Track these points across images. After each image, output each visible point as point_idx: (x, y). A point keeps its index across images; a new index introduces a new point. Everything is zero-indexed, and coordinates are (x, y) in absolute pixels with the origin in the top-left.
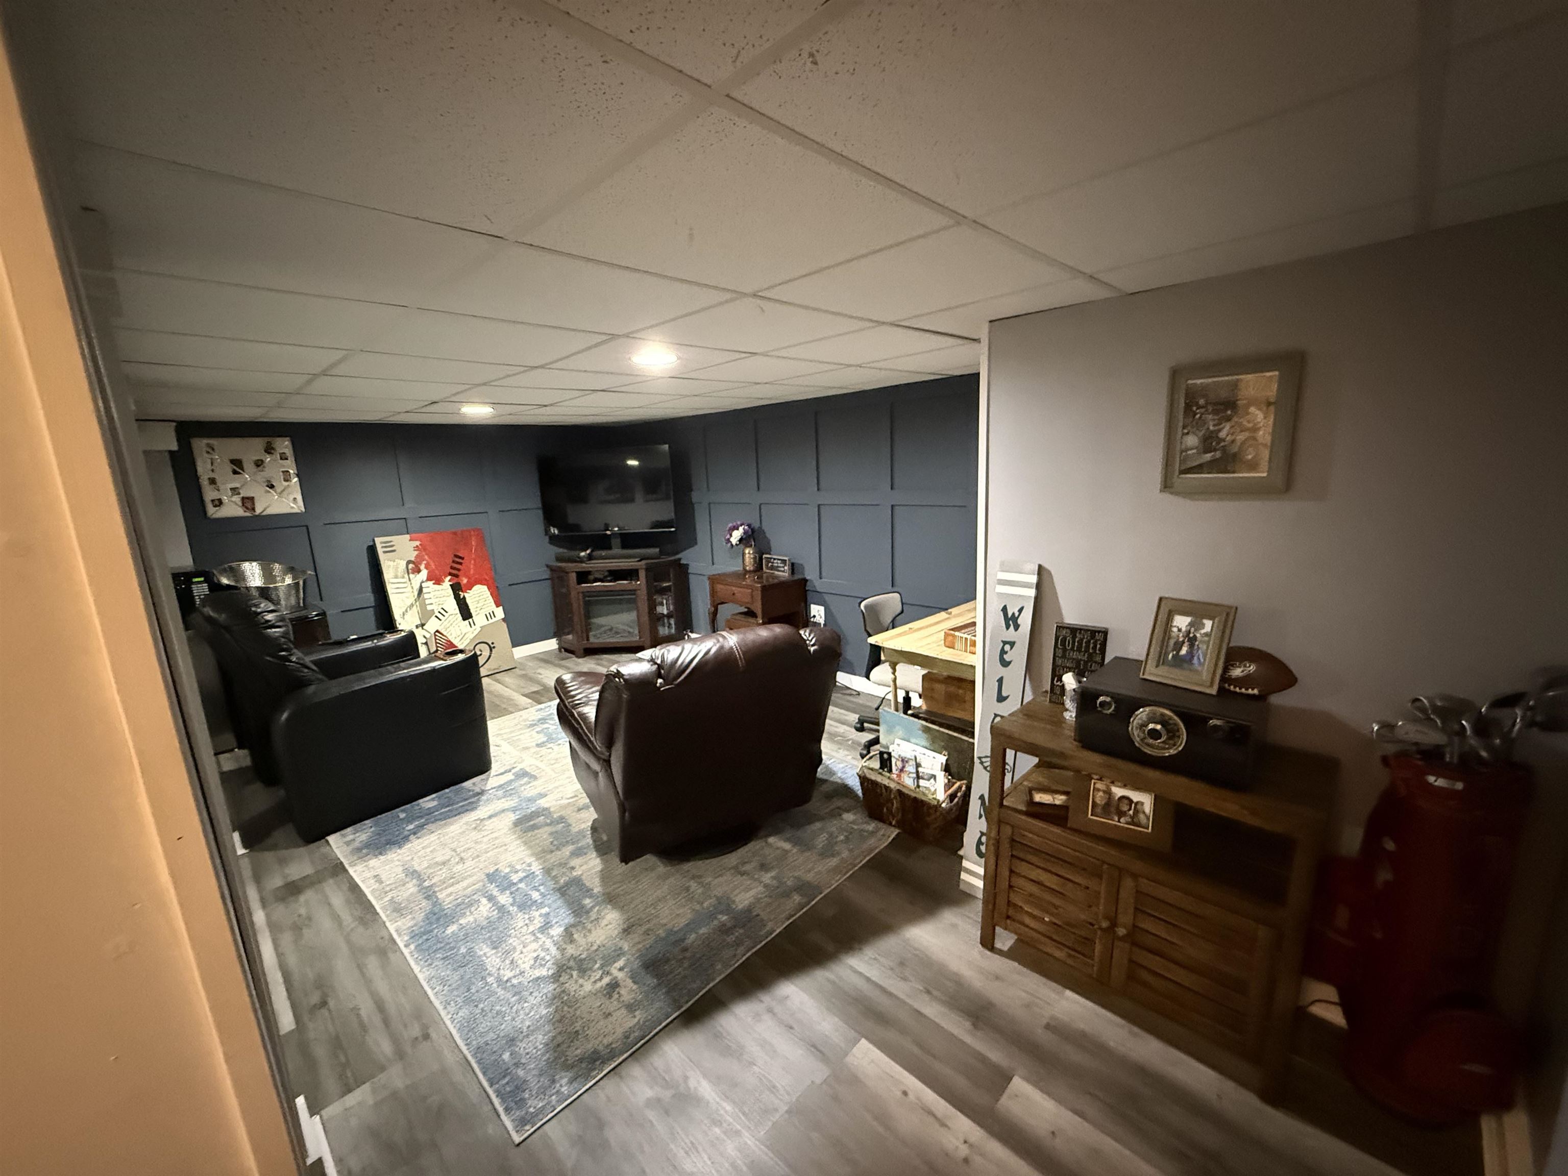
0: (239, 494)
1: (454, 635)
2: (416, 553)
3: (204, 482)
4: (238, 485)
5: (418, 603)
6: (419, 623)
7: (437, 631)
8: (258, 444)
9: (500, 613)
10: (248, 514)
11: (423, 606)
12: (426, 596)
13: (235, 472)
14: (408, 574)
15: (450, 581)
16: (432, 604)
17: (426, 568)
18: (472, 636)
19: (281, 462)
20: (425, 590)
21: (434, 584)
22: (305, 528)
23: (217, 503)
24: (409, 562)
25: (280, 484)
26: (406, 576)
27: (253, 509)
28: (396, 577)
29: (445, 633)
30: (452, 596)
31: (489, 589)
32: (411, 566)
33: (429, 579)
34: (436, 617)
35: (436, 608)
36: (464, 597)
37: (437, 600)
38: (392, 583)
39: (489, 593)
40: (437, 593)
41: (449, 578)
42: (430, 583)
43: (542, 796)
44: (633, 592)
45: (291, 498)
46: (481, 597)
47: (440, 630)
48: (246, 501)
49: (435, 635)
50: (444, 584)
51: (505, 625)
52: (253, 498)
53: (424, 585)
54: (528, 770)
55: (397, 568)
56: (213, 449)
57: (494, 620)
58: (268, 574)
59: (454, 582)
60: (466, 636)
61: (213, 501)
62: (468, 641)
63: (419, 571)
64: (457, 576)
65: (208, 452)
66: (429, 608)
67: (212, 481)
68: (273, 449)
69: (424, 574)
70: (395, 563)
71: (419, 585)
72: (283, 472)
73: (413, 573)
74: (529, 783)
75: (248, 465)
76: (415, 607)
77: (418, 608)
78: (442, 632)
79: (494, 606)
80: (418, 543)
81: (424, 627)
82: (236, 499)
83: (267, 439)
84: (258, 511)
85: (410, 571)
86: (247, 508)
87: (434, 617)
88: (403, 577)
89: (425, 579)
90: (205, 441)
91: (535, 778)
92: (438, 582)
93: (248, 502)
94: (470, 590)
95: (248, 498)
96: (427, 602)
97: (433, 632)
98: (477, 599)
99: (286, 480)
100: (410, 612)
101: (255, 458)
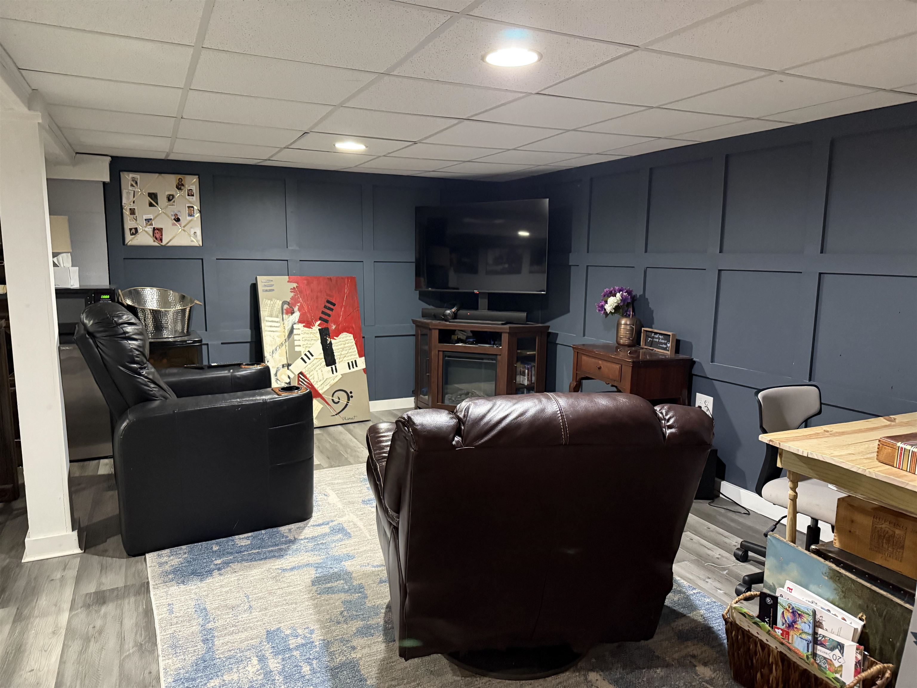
0: (151, 225)
1: (316, 379)
2: (292, 294)
3: (126, 213)
4: (152, 217)
5: (287, 343)
6: (286, 363)
7: (301, 373)
8: (172, 179)
9: (362, 363)
10: (156, 244)
11: (292, 346)
12: (296, 337)
13: (151, 205)
14: (282, 314)
15: (319, 325)
16: (300, 346)
17: (299, 310)
18: (333, 382)
19: (188, 197)
20: (295, 332)
21: (304, 326)
22: (201, 261)
23: (133, 231)
24: (284, 303)
25: (185, 218)
26: (280, 315)
27: (161, 240)
28: (271, 316)
29: (308, 376)
30: (320, 341)
31: (354, 338)
32: (286, 306)
33: (300, 321)
34: (302, 359)
35: (303, 350)
36: (331, 343)
37: (305, 343)
38: (268, 321)
39: (354, 342)
40: (306, 335)
41: (319, 322)
42: (301, 326)
43: (349, 557)
44: (494, 356)
45: (192, 232)
46: (346, 345)
47: (304, 371)
48: (156, 231)
49: (299, 377)
50: (314, 328)
51: (365, 376)
52: (162, 229)
53: (295, 326)
54: (345, 525)
55: (273, 306)
56: (136, 183)
57: (356, 369)
58: (164, 300)
59: (324, 326)
60: (328, 381)
61: (131, 229)
62: (328, 387)
63: (292, 313)
64: (326, 321)
65: (132, 185)
66: (297, 349)
67: (132, 212)
68: (183, 185)
69: (297, 315)
70: (272, 302)
71: (290, 326)
72: (189, 207)
73: (287, 314)
74: (342, 540)
75: (162, 199)
76: (284, 346)
77: (287, 348)
78: (305, 374)
79: (357, 356)
80: (295, 285)
81: (290, 368)
82: (149, 229)
83: (180, 176)
84: (164, 243)
85: (284, 311)
86: (156, 239)
87: (299, 360)
88: (277, 317)
89: (297, 320)
90: (132, 175)
91: (348, 535)
92: (309, 325)
93: (158, 233)
94: (337, 336)
95: (158, 229)
96: (296, 343)
97: (297, 373)
98: (342, 346)
99: (191, 215)
100: (279, 351)
101: (168, 193)
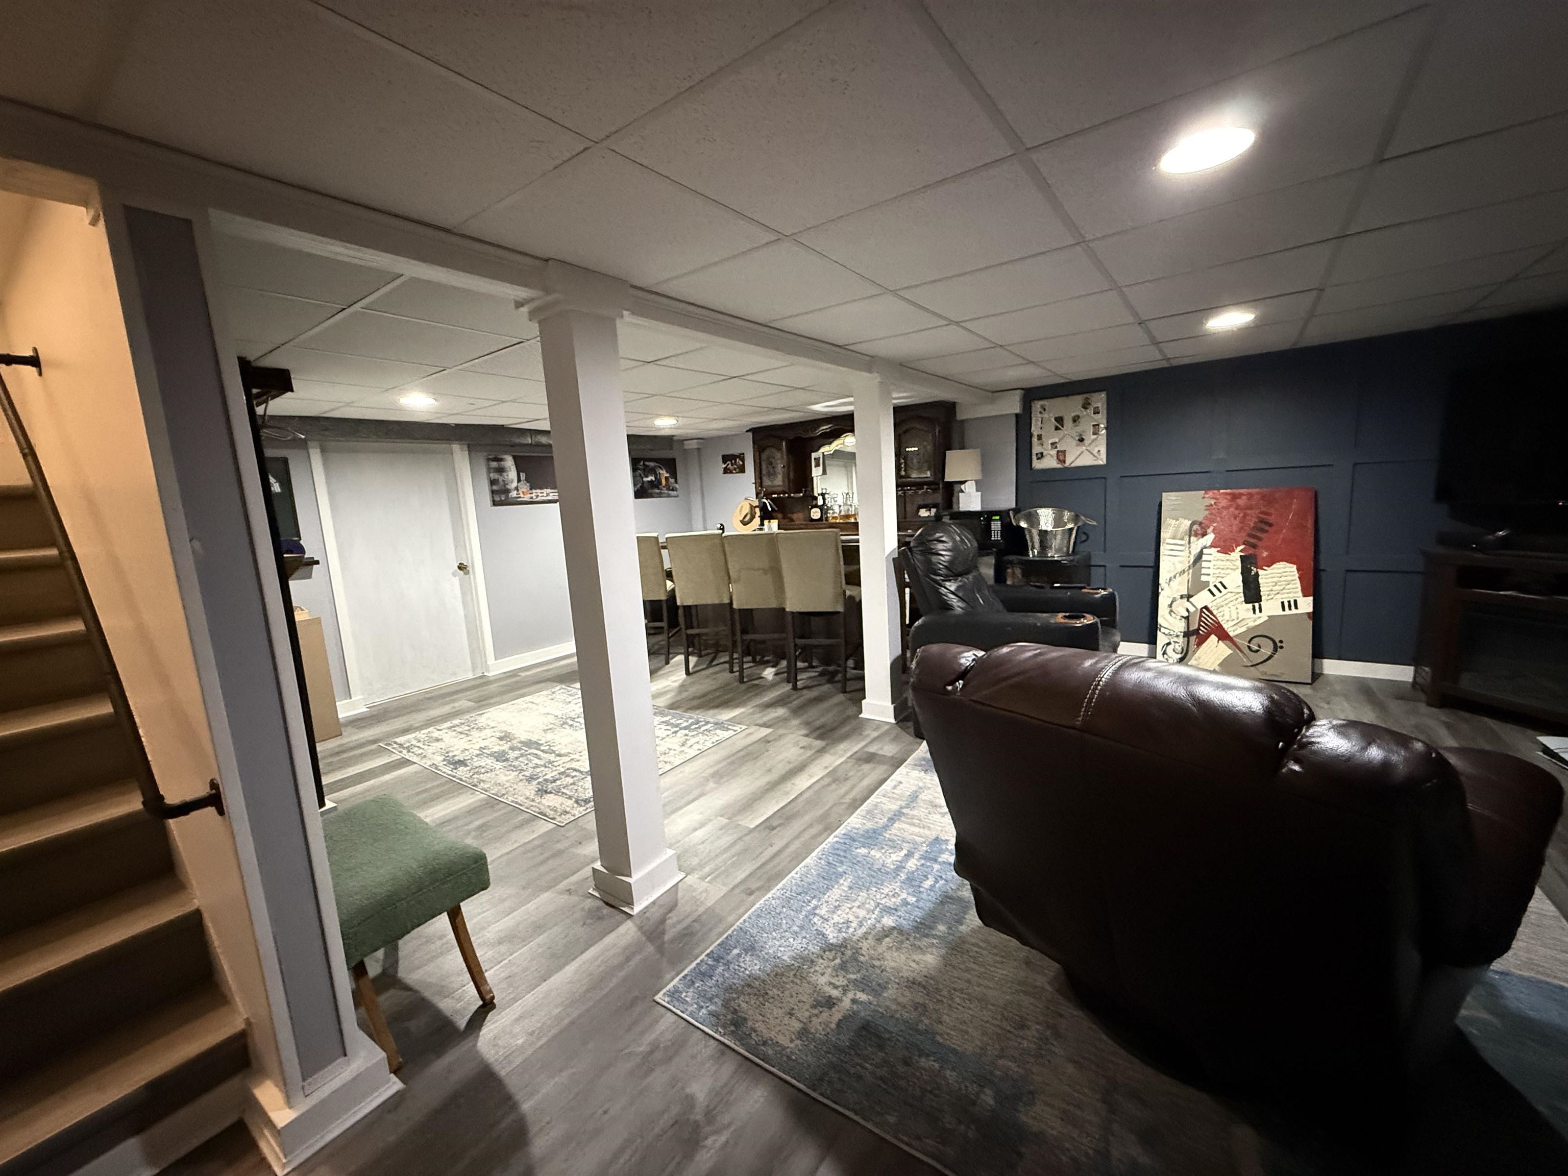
0: (1056, 447)
1: (1227, 617)
2: (1207, 512)
3: (1035, 439)
4: (1057, 440)
5: (1191, 571)
6: (1186, 593)
7: (1206, 608)
8: (1079, 399)
9: (1306, 605)
10: (1059, 466)
12: (1204, 564)
13: (1057, 429)
14: (1190, 536)
15: (1241, 551)
16: (1209, 575)
17: (1213, 531)
18: (1252, 624)
19: (1093, 415)
20: (1204, 557)
22: (1102, 479)
23: (1039, 456)
24: (1194, 523)
25: (1089, 437)
26: (1187, 538)
27: (1064, 462)
30: (1240, 570)
31: (1298, 570)
32: (1196, 527)
33: (1213, 546)
34: (1210, 590)
35: (1212, 581)
36: (1257, 575)
37: (1218, 572)
38: (1171, 544)
39: (1297, 575)
40: (1220, 563)
41: (1242, 547)
42: (1214, 551)
45: (1097, 450)
46: (1283, 579)
48: (1060, 454)
49: (1202, 611)
50: (1233, 554)
51: (1310, 623)
53: (1205, 551)
55: (1179, 526)
56: (1045, 410)
57: (1294, 611)
59: (1251, 551)
60: (1245, 622)
61: (1037, 454)
62: (1244, 629)
63: (1204, 534)
64: (1254, 546)
65: (1041, 413)
66: (1204, 578)
67: (1040, 437)
68: (1090, 404)
69: (1210, 538)
70: (1178, 522)
71: (1199, 550)
72: (1094, 425)
73: (1196, 535)
75: (1068, 422)
76: (1186, 573)
77: (1190, 576)
78: (1211, 609)
79: (1300, 594)
80: (1212, 502)
81: (1191, 600)
82: (1054, 452)
83: (1086, 395)
85: (1193, 532)
86: (1060, 460)
87: (1206, 592)
88: (1182, 539)
89: (1209, 544)
90: (1041, 403)
92: (1226, 549)
93: (1061, 456)
94: (1269, 566)
95: (1061, 451)
96: (1204, 571)
97: (1199, 607)
98: (1276, 579)
100: (1178, 579)
101: (1073, 414)
